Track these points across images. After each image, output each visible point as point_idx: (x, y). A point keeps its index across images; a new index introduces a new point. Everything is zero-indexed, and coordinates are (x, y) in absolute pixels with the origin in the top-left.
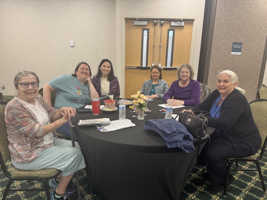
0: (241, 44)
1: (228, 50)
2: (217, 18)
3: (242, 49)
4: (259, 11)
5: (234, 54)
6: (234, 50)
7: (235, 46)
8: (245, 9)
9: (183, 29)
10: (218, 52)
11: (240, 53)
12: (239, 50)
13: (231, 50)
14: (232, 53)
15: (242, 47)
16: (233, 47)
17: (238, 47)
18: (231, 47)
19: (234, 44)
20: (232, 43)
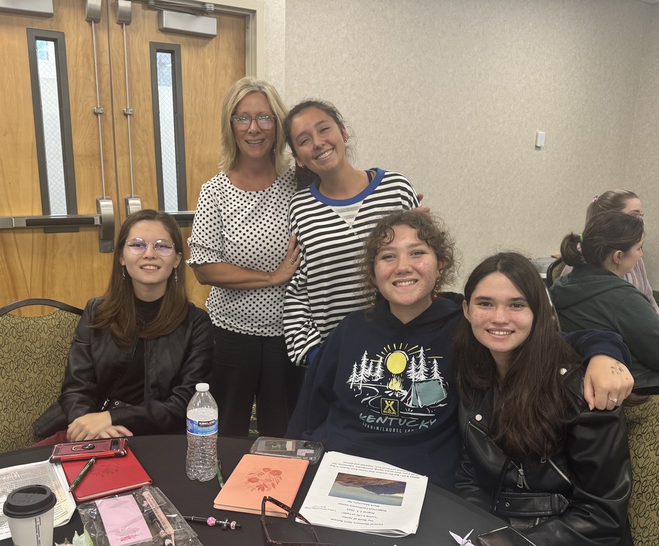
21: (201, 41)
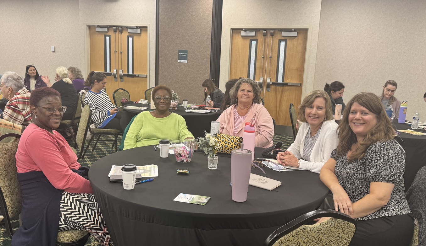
0: (186, 52)
1: (175, 58)
2: (161, 26)
3: (189, 57)
4: (200, 19)
5: (181, 62)
6: (181, 58)
7: (181, 54)
8: (186, 18)
9: (140, 35)
10: (165, 59)
11: (186, 62)
12: (185, 58)
13: (178, 58)
14: (179, 61)
15: (188, 55)
16: (179, 55)
17: (184, 55)
18: (178, 55)
19: (180, 51)
20: (178, 51)
21: (293, 38)
